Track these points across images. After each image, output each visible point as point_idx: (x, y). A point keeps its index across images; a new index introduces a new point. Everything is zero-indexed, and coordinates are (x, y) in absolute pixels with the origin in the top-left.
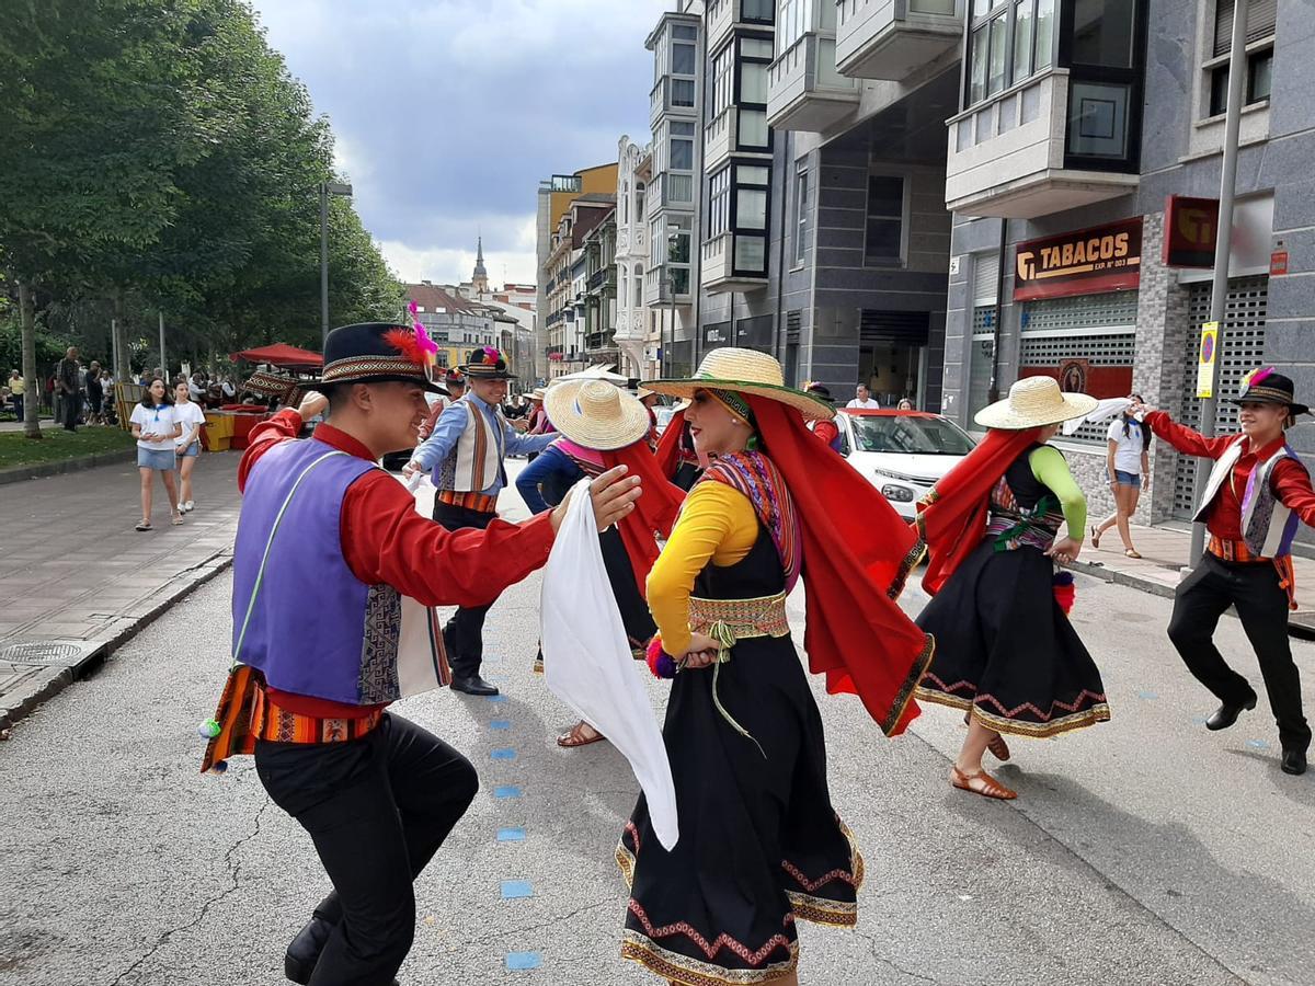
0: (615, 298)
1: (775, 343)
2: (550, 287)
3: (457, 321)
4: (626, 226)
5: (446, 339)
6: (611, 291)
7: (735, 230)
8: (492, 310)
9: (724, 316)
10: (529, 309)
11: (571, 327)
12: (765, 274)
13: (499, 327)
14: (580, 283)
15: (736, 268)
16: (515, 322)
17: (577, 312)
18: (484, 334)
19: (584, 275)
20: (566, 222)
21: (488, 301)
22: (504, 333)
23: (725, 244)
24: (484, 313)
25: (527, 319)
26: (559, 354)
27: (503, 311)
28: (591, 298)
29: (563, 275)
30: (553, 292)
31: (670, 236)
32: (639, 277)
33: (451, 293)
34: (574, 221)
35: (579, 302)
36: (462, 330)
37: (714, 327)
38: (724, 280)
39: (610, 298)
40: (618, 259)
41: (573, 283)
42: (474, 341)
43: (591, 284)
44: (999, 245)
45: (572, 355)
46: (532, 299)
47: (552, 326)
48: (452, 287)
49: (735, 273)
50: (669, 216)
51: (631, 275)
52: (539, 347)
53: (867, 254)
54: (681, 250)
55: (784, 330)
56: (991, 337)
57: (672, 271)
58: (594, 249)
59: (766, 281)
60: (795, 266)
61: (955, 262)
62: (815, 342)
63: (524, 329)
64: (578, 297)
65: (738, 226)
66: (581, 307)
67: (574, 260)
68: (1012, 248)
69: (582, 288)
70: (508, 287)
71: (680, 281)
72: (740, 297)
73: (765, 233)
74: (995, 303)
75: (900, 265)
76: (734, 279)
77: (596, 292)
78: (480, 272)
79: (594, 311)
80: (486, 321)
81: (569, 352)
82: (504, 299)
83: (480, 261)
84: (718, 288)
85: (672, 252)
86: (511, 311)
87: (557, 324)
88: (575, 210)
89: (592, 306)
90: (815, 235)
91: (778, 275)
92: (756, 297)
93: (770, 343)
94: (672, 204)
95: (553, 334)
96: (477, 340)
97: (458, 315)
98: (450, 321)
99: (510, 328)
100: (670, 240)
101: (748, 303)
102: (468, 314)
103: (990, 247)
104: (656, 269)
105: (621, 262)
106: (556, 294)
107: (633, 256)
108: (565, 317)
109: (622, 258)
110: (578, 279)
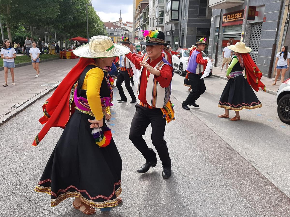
0: (148, 25)
1: (179, 35)
2: (135, 22)
3: (115, 31)
4: (151, 8)
5: (113, 35)
6: (148, 23)
7: (172, 10)
8: (123, 28)
9: (170, 29)
10: (131, 27)
11: (139, 32)
12: (178, 20)
13: (125, 32)
14: (141, 21)
15: (172, 19)
16: (128, 30)
17: (141, 28)
18: (121, 34)
19: (142, 19)
20: (139, 7)
21: (122, 26)
22: (126, 33)
23: (169, 13)
24: (121, 29)
25: (131, 30)
26: (137, 38)
27: (125, 28)
28: (144, 25)
29: (138, 20)
30: (136, 23)
31: (160, 11)
32: (154, 20)
33: (114, 24)
34: (141, 7)
35: (141, 26)
36: (117, 33)
37: (168, 31)
38: (169, 21)
39: (147, 25)
40: (149, 16)
41: (140, 21)
42: (119, 35)
43: (144, 22)
44: (220, 14)
45: (140, 38)
46: (132, 25)
47: (136, 31)
48: (114, 22)
49: (172, 20)
50: (159, 6)
51: (152, 20)
52: (133, 36)
53: (199, 15)
54: (162, 14)
55: (181, 32)
56: (217, 34)
57: (160, 19)
58: (145, 14)
59: (178, 21)
60: (184, 18)
61: (212, 18)
62: (187, 35)
63: (130, 32)
64: (141, 25)
65: (172, 9)
66: (142, 27)
67: (140, 16)
68: (222, 15)
69: (142, 23)
70: (127, 22)
71: (162, 21)
72: (173, 25)
73: (178, 11)
74: (218, 27)
75: (206, 18)
76: (171, 21)
77: (145, 23)
78: (121, 19)
79: (144, 28)
80: (122, 30)
81: (139, 37)
82: (126, 25)
83: (121, 16)
84: (168, 23)
85: (160, 15)
86: (127, 28)
87: (137, 31)
88: (141, 4)
89: (144, 27)
90: (188, 11)
91: (180, 20)
92: (176, 25)
93: (178, 35)
94: (160, 4)
95: (136, 33)
96: (120, 35)
97: (116, 29)
98: (114, 31)
99: (127, 32)
100: (159, 12)
101: (175, 26)
102: (118, 29)
103: (218, 15)
104: (156, 19)
105: (150, 17)
106: (137, 24)
107: (152, 15)
108: (138, 29)
109: (150, 16)
110: (141, 20)
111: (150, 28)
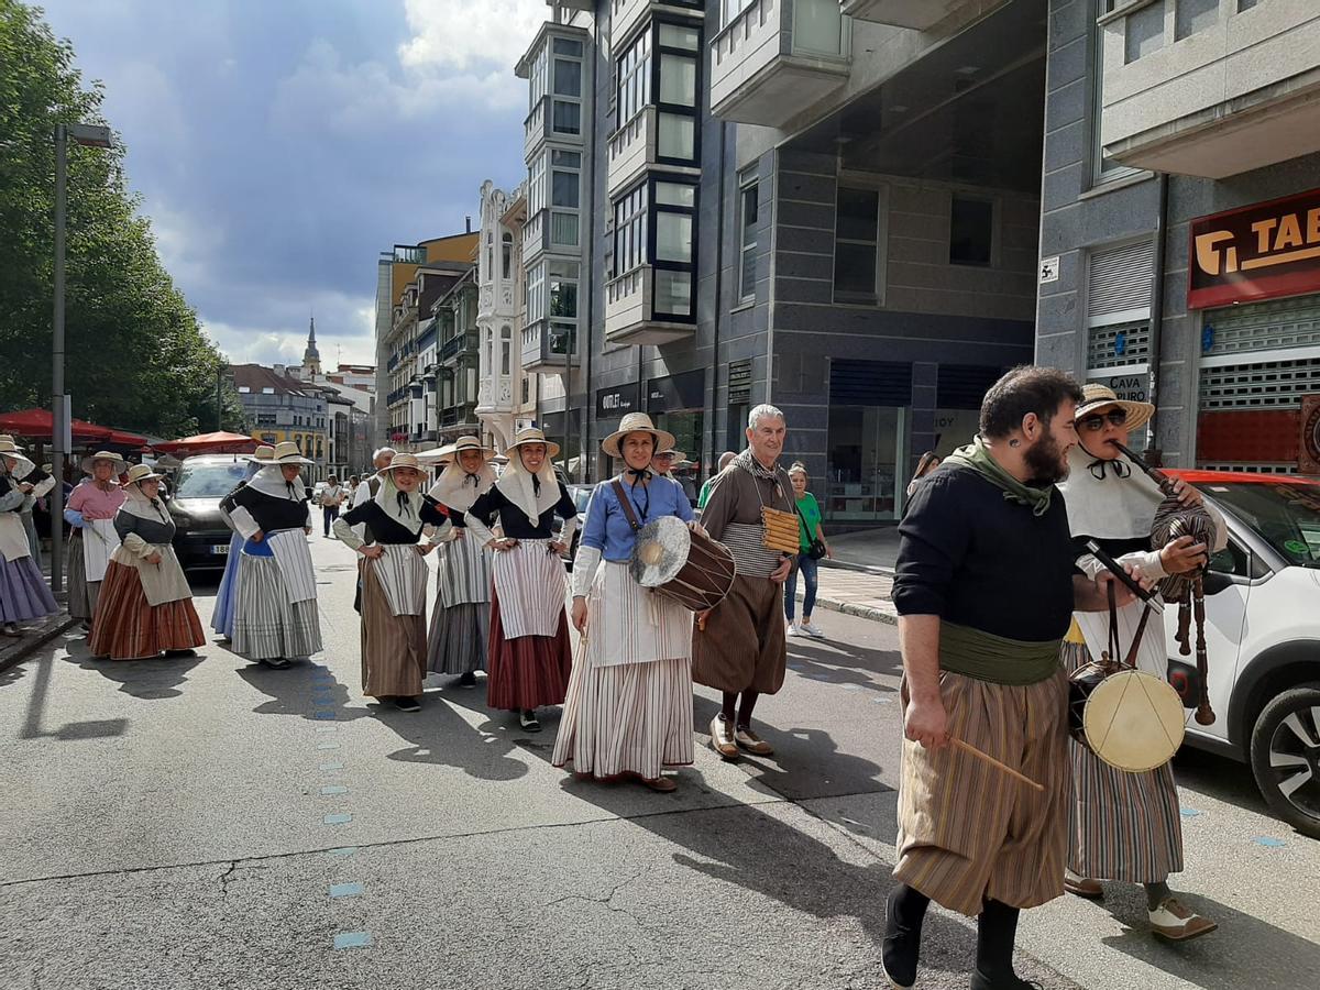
0: (477, 366)
1: (709, 404)
2: (391, 365)
3: (286, 402)
4: (490, 284)
5: (274, 422)
6: (471, 359)
7: (654, 263)
8: (326, 391)
9: (628, 377)
10: (367, 391)
11: (418, 403)
12: (690, 318)
13: (333, 409)
14: (428, 355)
15: (657, 311)
16: (349, 403)
17: (425, 386)
18: (317, 416)
19: (433, 346)
20: (411, 293)
21: (321, 382)
22: (338, 415)
23: (642, 280)
24: (316, 394)
25: (363, 401)
26: (403, 434)
27: (337, 393)
28: (443, 370)
29: (408, 349)
30: (395, 368)
31: (552, 288)
32: (507, 339)
33: (280, 373)
34: (421, 291)
35: (428, 376)
36: (292, 412)
37: (613, 390)
38: (639, 326)
39: (469, 367)
40: (481, 321)
41: (420, 356)
42: (304, 423)
43: (444, 354)
44: (1155, 228)
45: (420, 434)
46: (370, 380)
47: (395, 404)
48: (282, 368)
49: (655, 316)
50: (551, 262)
51: (496, 339)
52: (378, 429)
53: (836, 287)
54: (564, 303)
55: (724, 387)
56: (1143, 368)
57: (556, 326)
58: (447, 316)
59: (694, 327)
60: (740, 304)
61: (1049, 264)
63: (360, 412)
64: (427, 370)
65: (658, 258)
66: (431, 381)
67: (420, 331)
68: (1183, 228)
69: (432, 360)
70: (342, 368)
71: (566, 337)
72: (653, 351)
73: (692, 267)
74: (1148, 316)
75: (875, 302)
76: (654, 325)
77: (450, 362)
78: (312, 355)
79: (447, 383)
80: (318, 402)
81: (415, 431)
82: (339, 380)
83: (312, 343)
84: (626, 338)
85: (552, 306)
86: (346, 393)
87: (400, 402)
88: (422, 278)
89: (444, 379)
90: (773, 262)
91: (712, 318)
92: (677, 350)
93: (702, 404)
94: (556, 248)
95: (395, 413)
96: (308, 423)
97: (287, 397)
98: (278, 403)
99: (345, 410)
100: (551, 292)
101: (664, 357)
102: (298, 395)
103: (1132, 232)
104: (536, 324)
105: (486, 324)
106: (400, 370)
107: (498, 316)
108: (411, 393)
109: (485, 319)
110: (426, 351)
111: (491, 378)
